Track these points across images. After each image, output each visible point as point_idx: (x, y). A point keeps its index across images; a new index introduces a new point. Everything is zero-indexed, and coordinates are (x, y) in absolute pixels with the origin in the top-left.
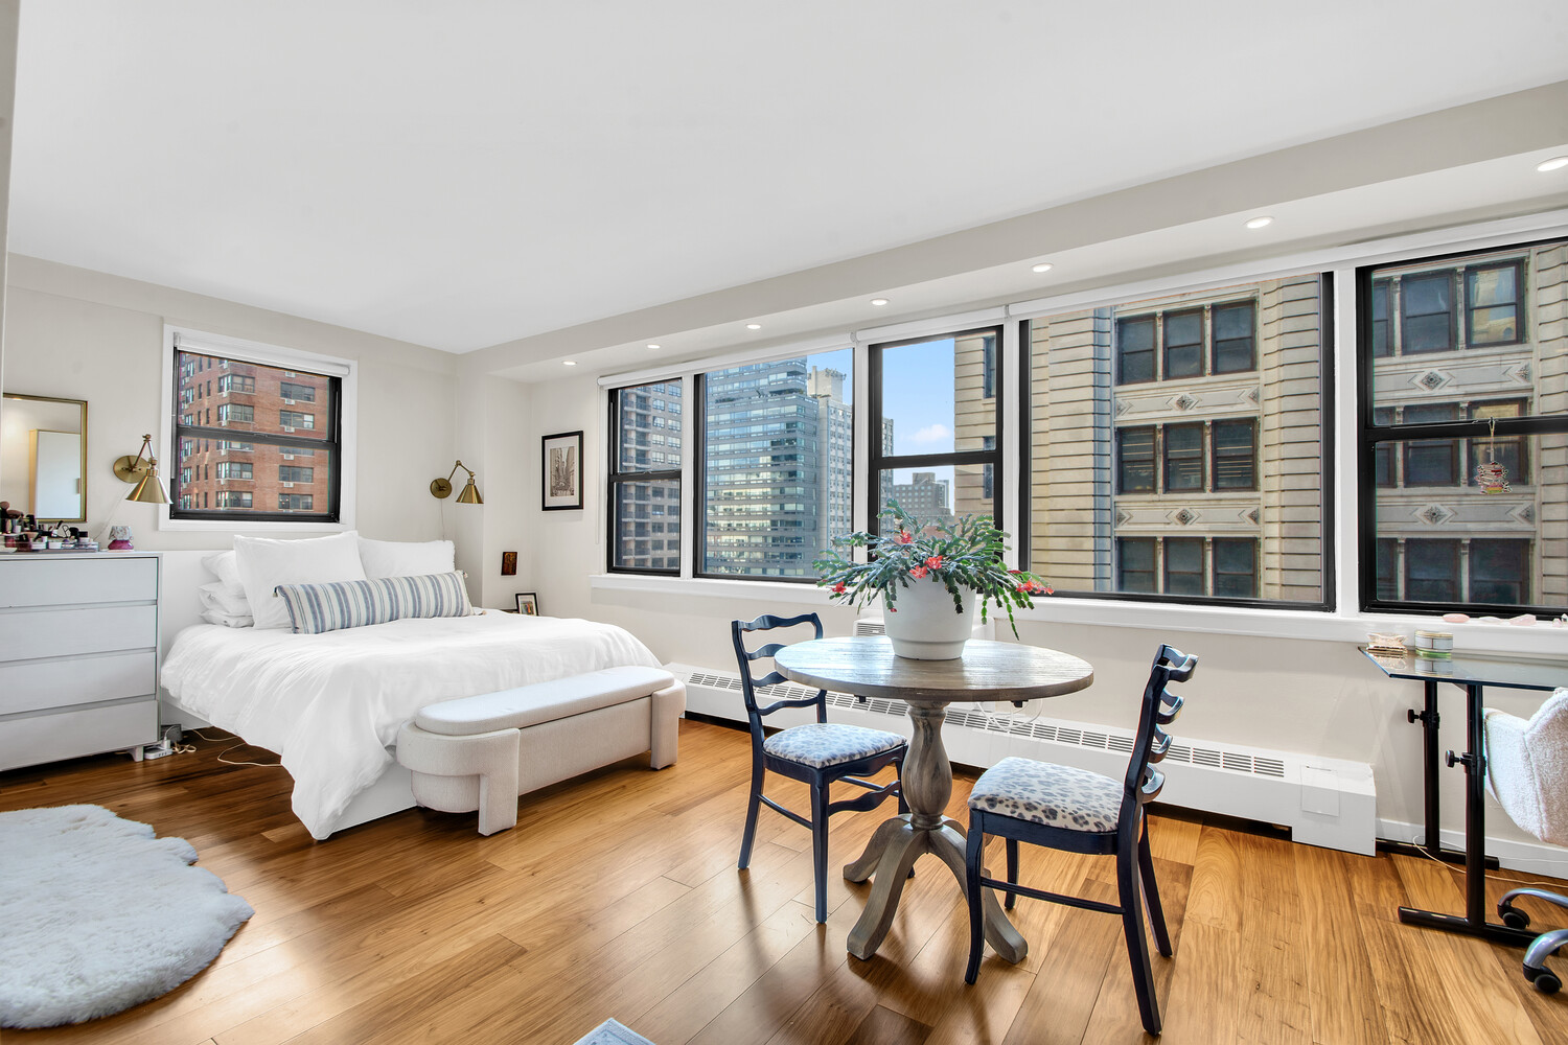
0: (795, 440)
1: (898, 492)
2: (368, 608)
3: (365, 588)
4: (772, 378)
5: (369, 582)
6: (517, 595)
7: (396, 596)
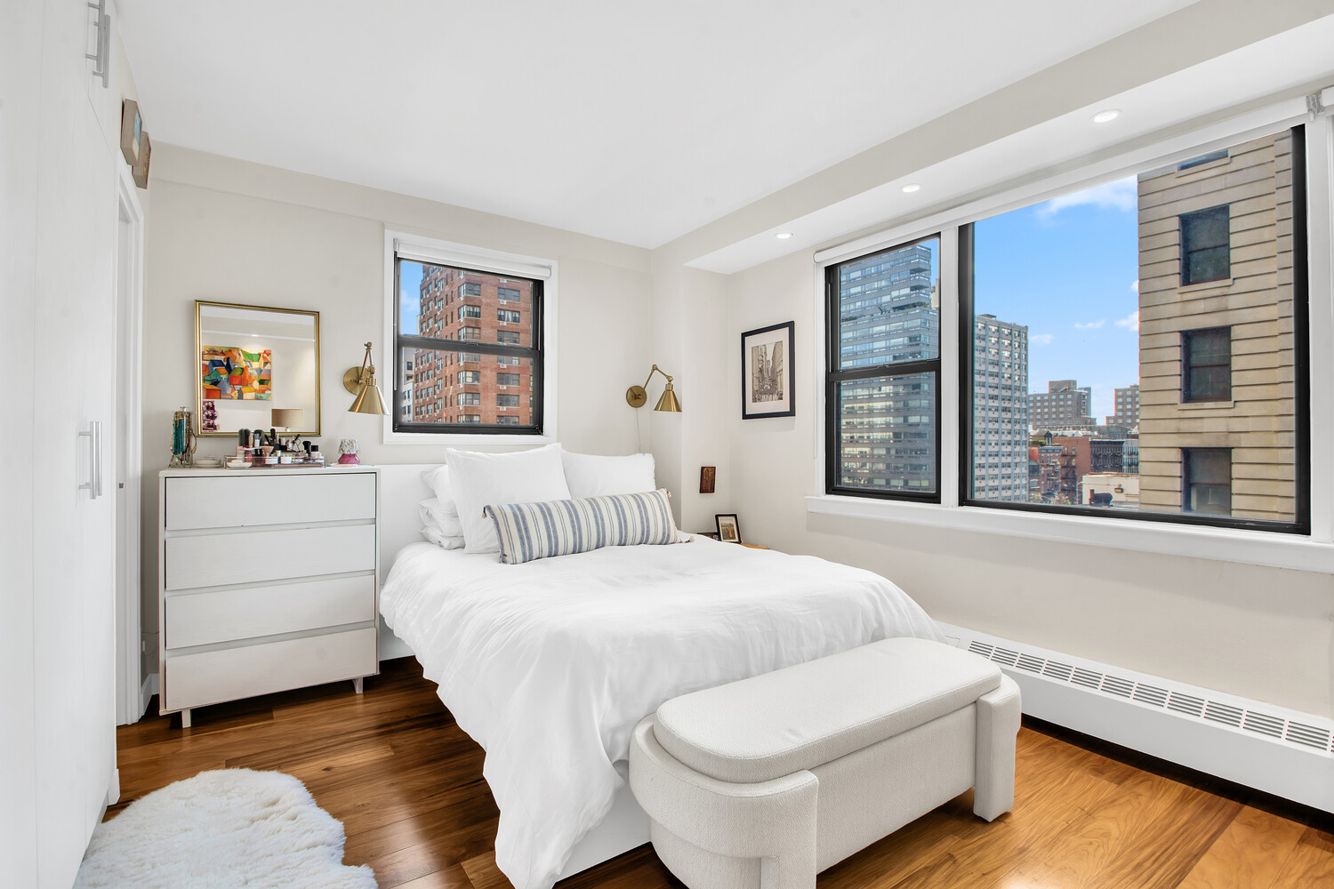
0: (920, 353)
1: (1032, 401)
2: (574, 533)
3: (570, 506)
4: (895, 294)
5: (574, 502)
6: (717, 516)
7: (602, 520)
